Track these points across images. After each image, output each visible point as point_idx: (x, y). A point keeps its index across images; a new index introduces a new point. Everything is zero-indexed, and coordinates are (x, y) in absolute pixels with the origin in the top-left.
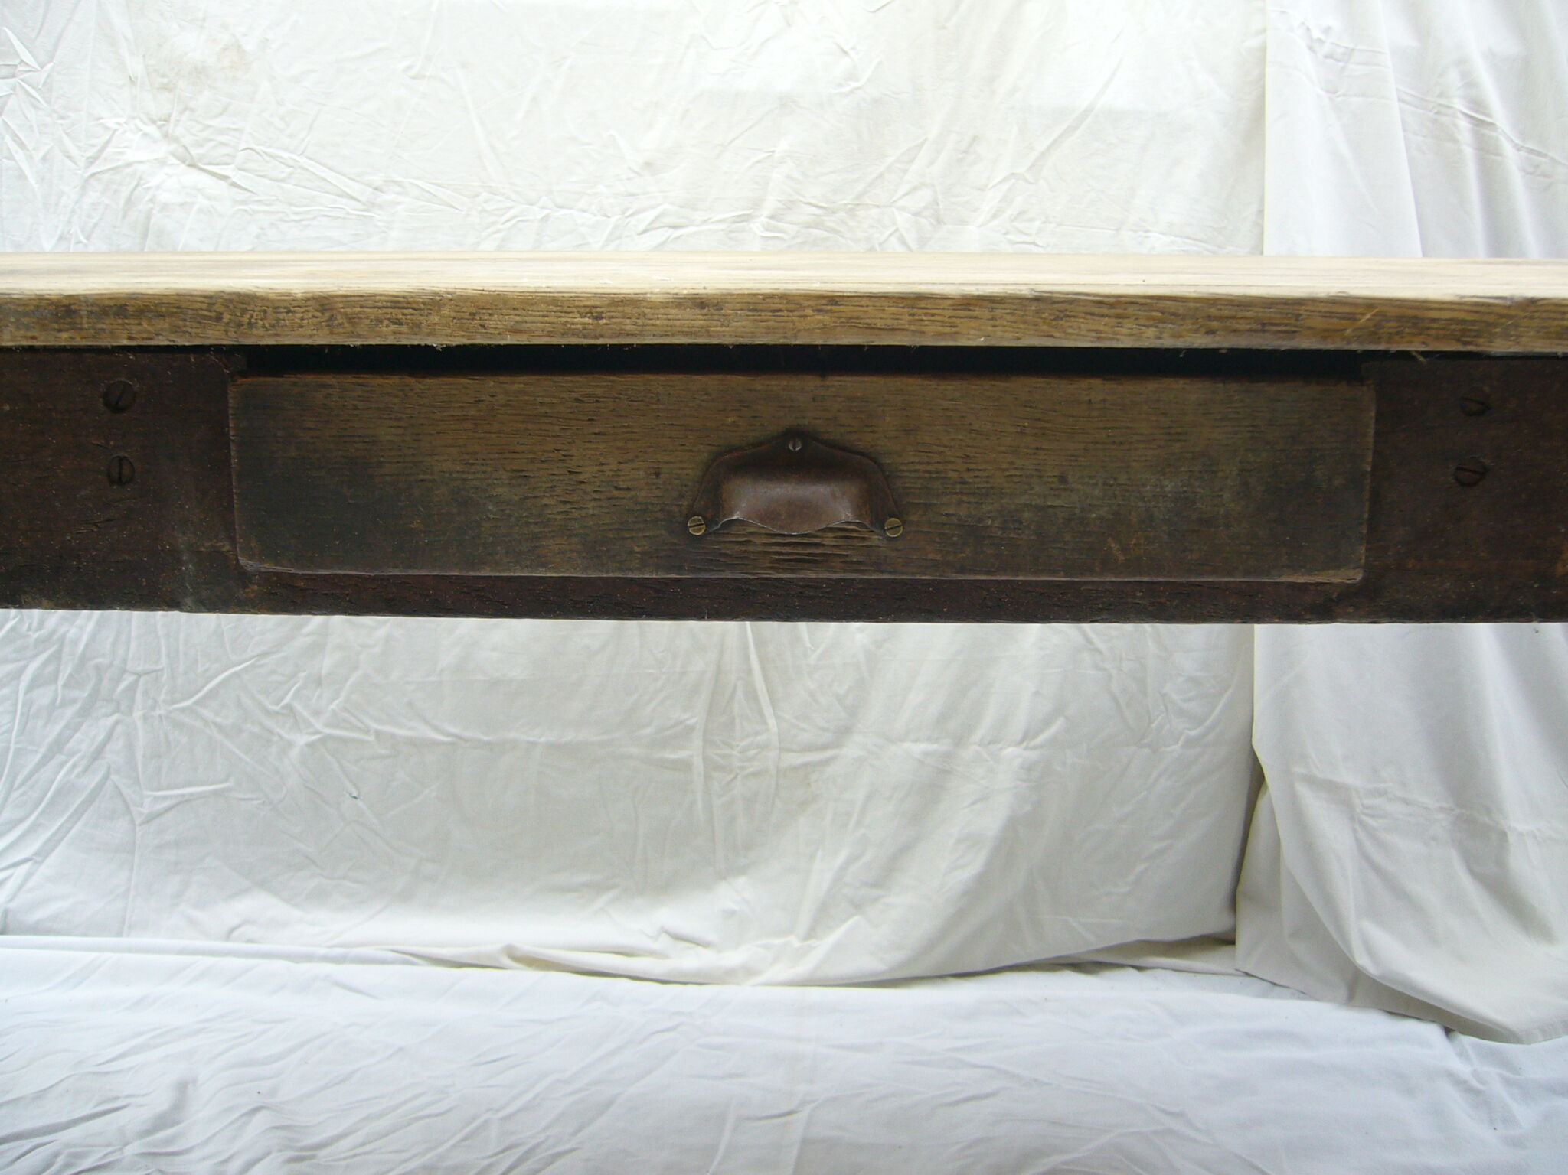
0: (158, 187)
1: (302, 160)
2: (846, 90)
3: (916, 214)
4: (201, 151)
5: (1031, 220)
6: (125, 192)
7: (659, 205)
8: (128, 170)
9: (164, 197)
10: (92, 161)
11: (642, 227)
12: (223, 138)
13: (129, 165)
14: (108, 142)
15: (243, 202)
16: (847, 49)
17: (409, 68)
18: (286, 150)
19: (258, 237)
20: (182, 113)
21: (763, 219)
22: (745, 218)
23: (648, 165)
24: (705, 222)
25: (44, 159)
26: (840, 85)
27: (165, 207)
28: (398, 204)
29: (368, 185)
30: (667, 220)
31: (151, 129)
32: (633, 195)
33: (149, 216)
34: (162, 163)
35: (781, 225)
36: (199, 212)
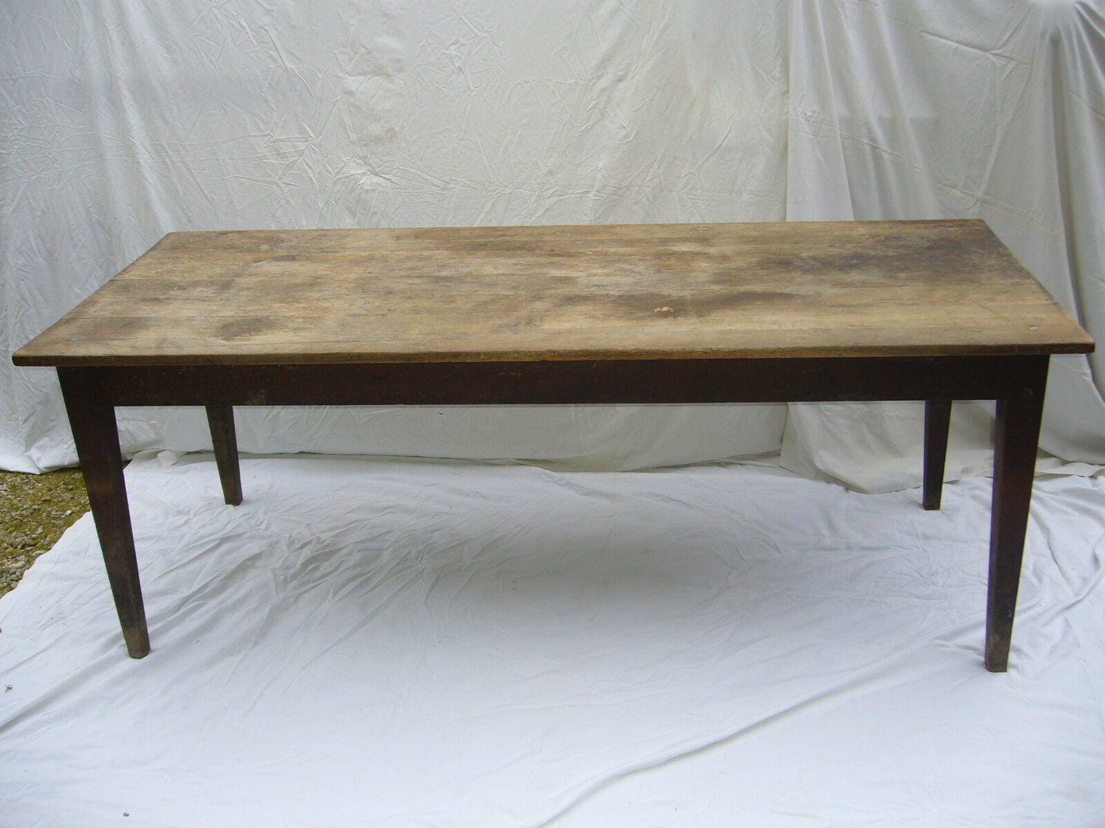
0: (363, 183)
1: (418, 172)
2: (624, 142)
3: (653, 188)
4: (379, 169)
5: (698, 190)
6: (351, 186)
7: (554, 187)
8: (352, 177)
9: (366, 187)
10: (337, 174)
11: (548, 196)
12: (388, 164)
13: (352, 175)
14: (344, 167)
15: (395, 189)
16: (625, 126)
17: (458, 136)
18: (411, 168)
19: (402, 202)
20: (372, 155)
21: (594, 192)
22: (587, 192)
23: (550, 172)
24: (572, 194)
25: (319, 173)
26: (623, 140)
27: (366, 191)
28: (455, 188)
29: (444, 181)
30: (558, 193)
31: (359, 161)
32: (544, 183)
33: (360, 194)
34: (364, 174)
35: (602, 195)
36: (380, 192)
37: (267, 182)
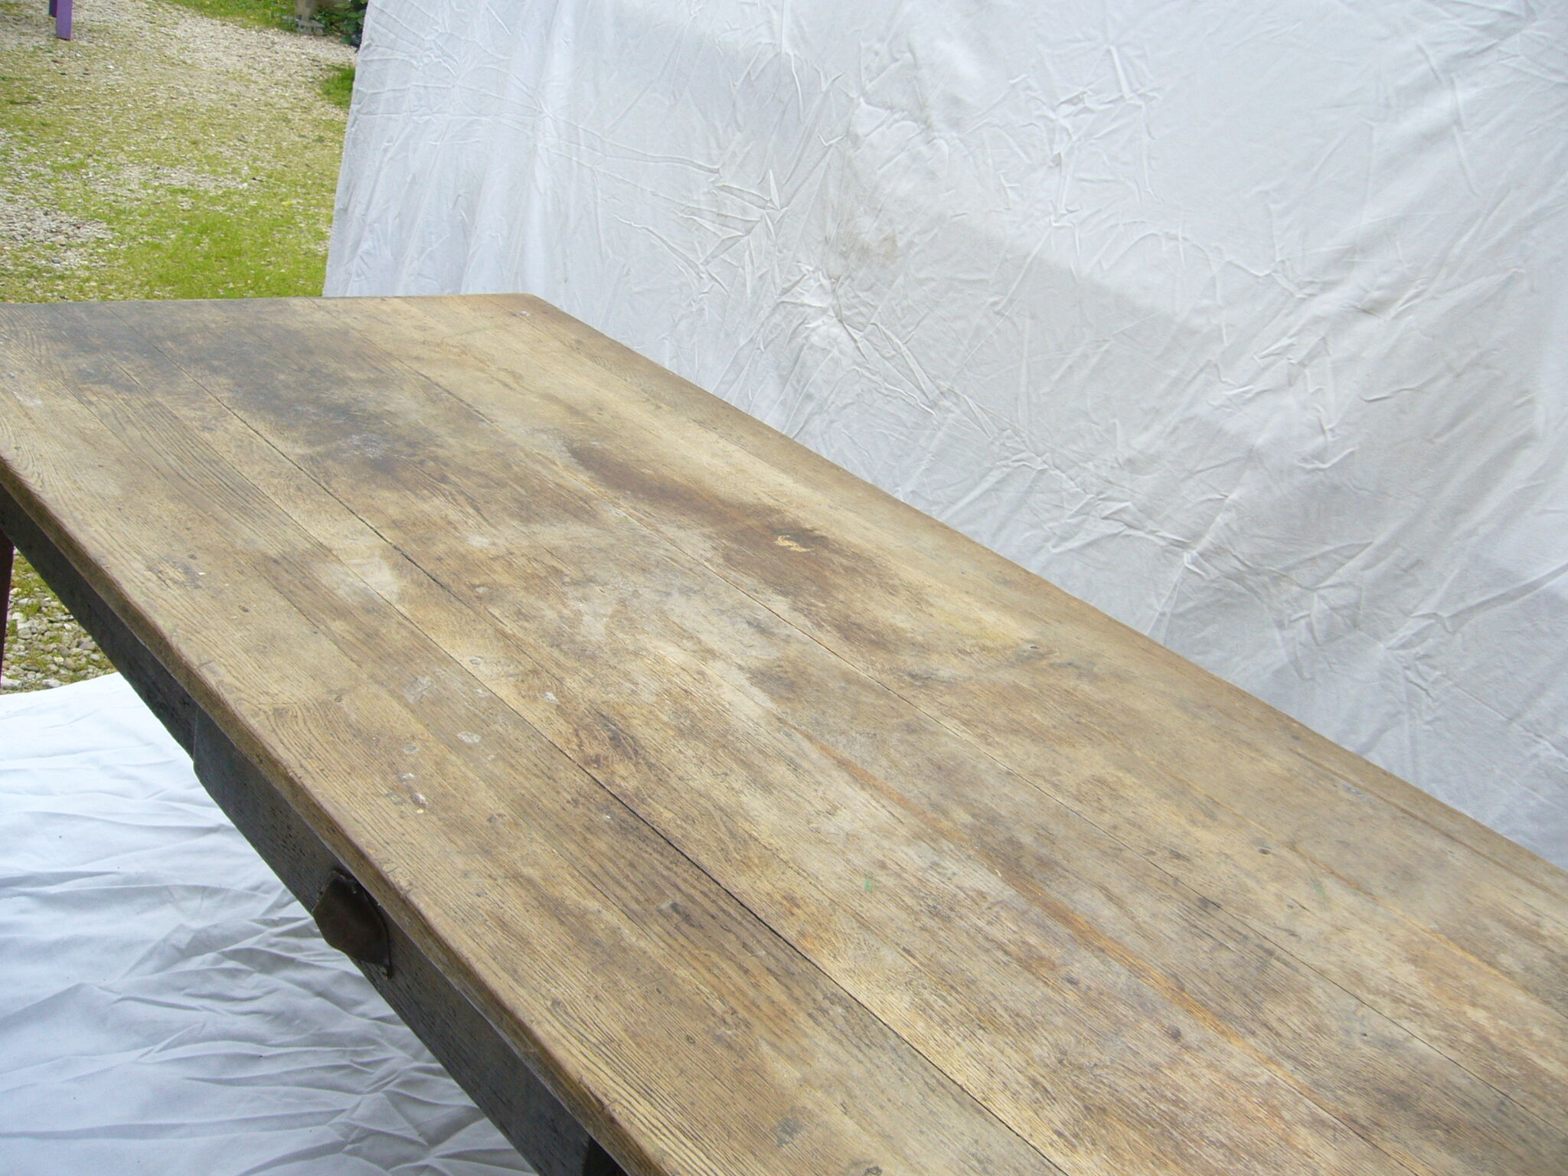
0: (813, 330)
1: (904, 348)
2: (1309, 466)
3: (1333, 609)
4: (848, 313)
5: (1434, 668)
6: (796, 323)
7: (1126, 501)
8: (801, 309)
9: (815, 339)
10: (785, 291)
11: (1106, 513)
12: (863, 309)
13: (802, 305)
14: (798, 282)
15: (859, 365)
16: (1326, 427)
17: (995, 304)
18: (897, 336)
19: (858, 395)
20: (847, 278)
21: (1194, 553)
22: (1183, 545)
23: (1130, 462)
24: (1152, 532)
25: (761, 277)
26: (1305, 460)
27: (812, 347)
28: (952, 412)
29: (938, 387)
30: (1127, 517)
31: (825, 282)
32: (1110, 482)
33: (802, 347)
34: (824, 311)
35: (1207, 565)
36: (832, 359)
37: (687, 260)
